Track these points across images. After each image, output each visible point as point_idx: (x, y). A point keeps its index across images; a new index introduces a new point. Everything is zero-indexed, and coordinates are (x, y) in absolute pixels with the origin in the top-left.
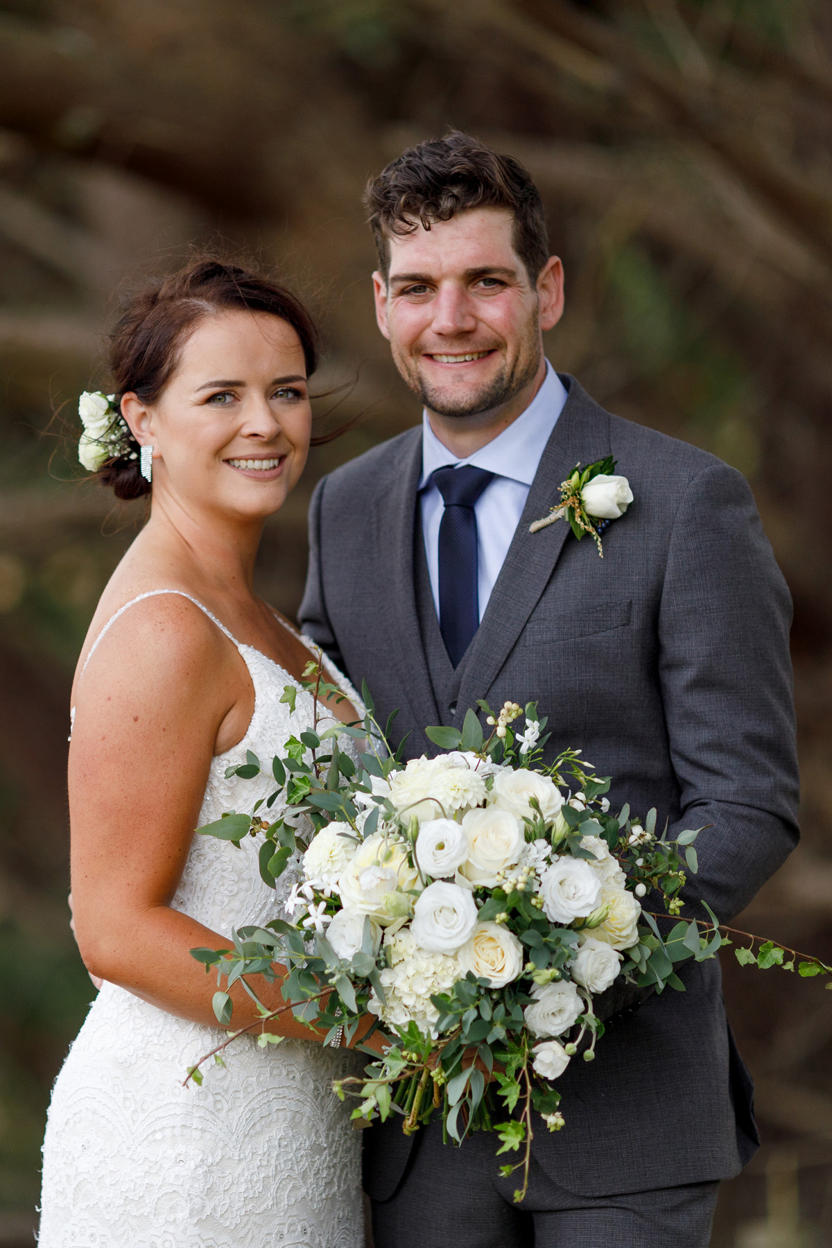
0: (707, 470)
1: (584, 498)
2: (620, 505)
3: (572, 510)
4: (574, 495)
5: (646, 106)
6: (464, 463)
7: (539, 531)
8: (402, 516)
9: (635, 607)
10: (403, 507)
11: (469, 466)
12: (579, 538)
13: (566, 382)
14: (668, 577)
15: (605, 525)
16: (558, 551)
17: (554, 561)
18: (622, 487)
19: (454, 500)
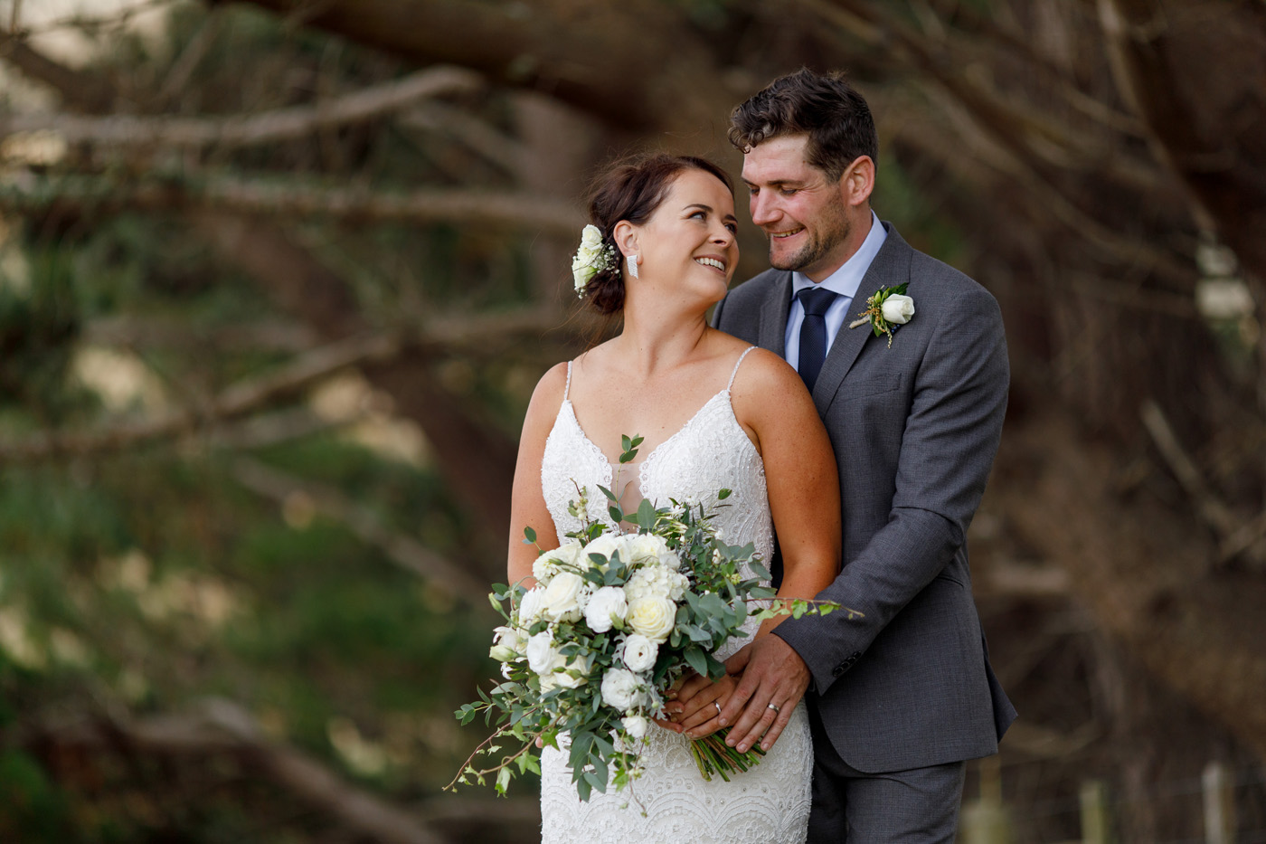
0: (965, 293)
1: (883, 309)
2: (905, 316)
3: (874, 317)
4: (876, 306)
5: (901, 54)
6: (817, 286)
7: (855, 328)
8: (779, 316)
9: (903, 378)
10: (780, 311)
11: (821, 288)
12: (878, 335)
13: (886, 227)
14: (925, 359)
15: (896, 328)
16: (863, 343)
17: (860, 348)
18: (907, 304)
19: (811, 312)
